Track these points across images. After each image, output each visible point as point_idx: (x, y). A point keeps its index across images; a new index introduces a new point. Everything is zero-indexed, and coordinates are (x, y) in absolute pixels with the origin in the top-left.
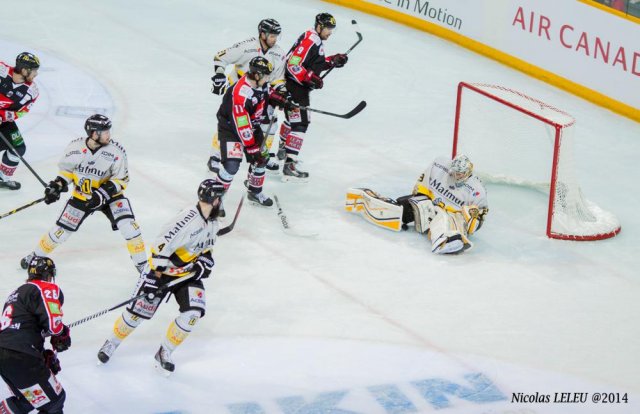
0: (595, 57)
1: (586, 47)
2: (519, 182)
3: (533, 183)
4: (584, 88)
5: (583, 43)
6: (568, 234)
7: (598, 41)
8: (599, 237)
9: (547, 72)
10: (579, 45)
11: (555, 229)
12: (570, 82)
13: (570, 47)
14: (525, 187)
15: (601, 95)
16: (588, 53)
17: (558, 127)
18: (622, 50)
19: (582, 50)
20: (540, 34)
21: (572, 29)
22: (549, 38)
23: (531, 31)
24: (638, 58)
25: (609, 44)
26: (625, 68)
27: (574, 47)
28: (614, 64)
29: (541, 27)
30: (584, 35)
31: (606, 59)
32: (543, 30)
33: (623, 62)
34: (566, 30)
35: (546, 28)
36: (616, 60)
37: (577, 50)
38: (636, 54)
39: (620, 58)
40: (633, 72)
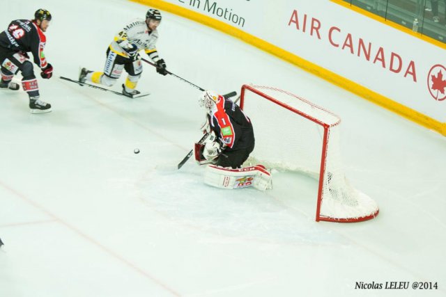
0: (359, 55)
1: (351, 46)
2: (293, 168)
5: (348, 43)
6: (335, 218)
7: (361, 42)
8: (361, 220)
9: (318, 67)
10: (345, 44)
11: (323, 213)
12: (337, 76)
13: (337, 46)
14: (297, 173)
15: (365, 89)
16: (352, 52)
18: (381, 50)
19: (347, 49)
20: (311, 34)
21: (339, 30)
22: (319, 37)
23: (304, 31)
24: (395, 57)
25: (370, 44)
26: (384, 66)
27: (341, 46)
28: (374, 62)
29: (313, 27)
30: (349, 36)
31: (368, 57)
32: (314, 31)
33: (383, 60)
34: (334, 31)
35: (317, 29)
36: (377, 58)
37: (343, 48)
38: (393, 54)
39: (380, 57)
40: (391, 69)
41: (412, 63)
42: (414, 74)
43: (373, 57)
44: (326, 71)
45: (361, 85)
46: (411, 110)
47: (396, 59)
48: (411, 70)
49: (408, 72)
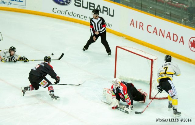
0: (160, 35)
3: (143, 80)
4: (156, 47)
5: (155, 31)
7: (160, 30)
9: (143, 42)
10: (154, 32)
11: (152, 96)
12: (151, 45)
13: (150, 32)
15: (163, 49)
16: (157, 34)
17: (152, 60)
18: (169, 33)
19: (155, 33)
20: (140, 28)
21: (151, 26)
22: (143, 30)
23: (136, 27)
24: (175, 35)
25: (164, 31)
26: (170, 39)
27: (152, 32)
28: (166, 38)
29: (140, 26)
30: (155, 28)
31: (163, 36)
32: (141, 27)
33: (170, 37)
34: (149, 27)
35: (142, 26)
36: (167, 36)
37: (153, 33)
38: (174, 34)
39: (168, 35)
40: (173, 40)
41: (182, 37)
42: (183, 41)
43: (165, 36)
44: (146, 43)
45: (161, 48)
46: (182, 56)
47: (175, 36)
48: (182, 40)
49: (180, 41)
